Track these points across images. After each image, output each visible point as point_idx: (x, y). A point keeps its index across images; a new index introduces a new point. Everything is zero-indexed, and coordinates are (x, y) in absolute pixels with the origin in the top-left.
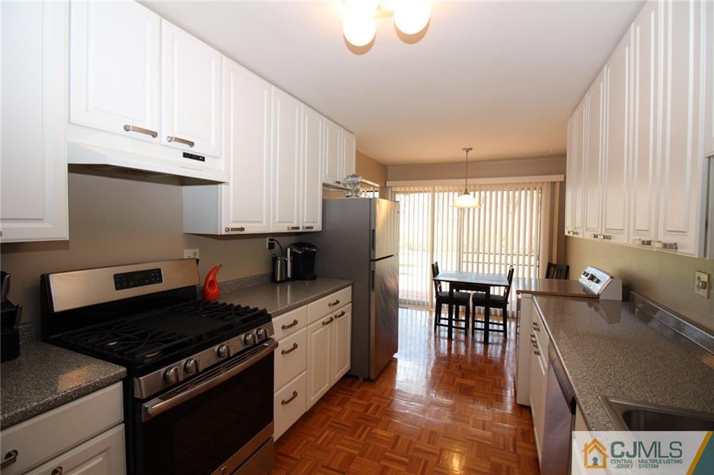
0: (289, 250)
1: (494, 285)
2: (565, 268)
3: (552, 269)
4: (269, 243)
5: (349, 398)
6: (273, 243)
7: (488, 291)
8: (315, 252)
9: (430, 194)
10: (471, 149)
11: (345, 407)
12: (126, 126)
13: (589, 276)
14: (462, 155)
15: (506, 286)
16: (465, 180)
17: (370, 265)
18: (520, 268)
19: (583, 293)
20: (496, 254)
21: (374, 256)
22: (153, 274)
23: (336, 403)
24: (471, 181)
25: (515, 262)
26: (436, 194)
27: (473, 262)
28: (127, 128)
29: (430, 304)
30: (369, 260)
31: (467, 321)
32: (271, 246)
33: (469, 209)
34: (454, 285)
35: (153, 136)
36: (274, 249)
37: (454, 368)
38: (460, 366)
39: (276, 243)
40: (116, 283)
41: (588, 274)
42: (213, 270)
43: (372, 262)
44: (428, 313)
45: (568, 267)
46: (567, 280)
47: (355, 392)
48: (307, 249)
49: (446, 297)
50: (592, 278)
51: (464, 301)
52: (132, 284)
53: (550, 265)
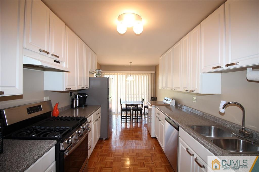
0: (78, 96)
1: (140, 104)
2: (155, 98)
3: (152, 98)
4: (70, 94)
5: (102, 146)
6: (72, 94)
7: (138, 106)
8: (87, 96)
9: (117, 75)
10: (131, 62)
11: (103, 149)
12: (40, 50)
13: (166, 100)
14: (129, 64)
15: (141, 104)
16: (129, 72)
17: (107, 100)
18: (145, 99)
19: (164, 104)
20: (142, 95)
21: (109, 96)
22: (39, 107)
23: (99, 148)
24: (131, 72)
25: (144, 97)
26: (119, 76)
27: (134, 98)
28: (40, 51)
29: (117, 113)
30: (107, 98)
31: (130, 117)
32: (71, 95)
33: (132, 81)
34: (127, 105)
35: (47, 54)
36: (72, 96)
37: (131, 131)
38: (133, 130)
39: (72, 93)
40: (28, 111)
41: (166, 99)
42: (56, 104)
43: (108, 99)
44: (116, 115)
45: (156, 98)
46: (156, 101)
47: (104, 144)
48: (84, 95)
49: (125, 109)
50: (167, 100)
51: (130, 110)
52: (33, 111)
53: (152, 97)
